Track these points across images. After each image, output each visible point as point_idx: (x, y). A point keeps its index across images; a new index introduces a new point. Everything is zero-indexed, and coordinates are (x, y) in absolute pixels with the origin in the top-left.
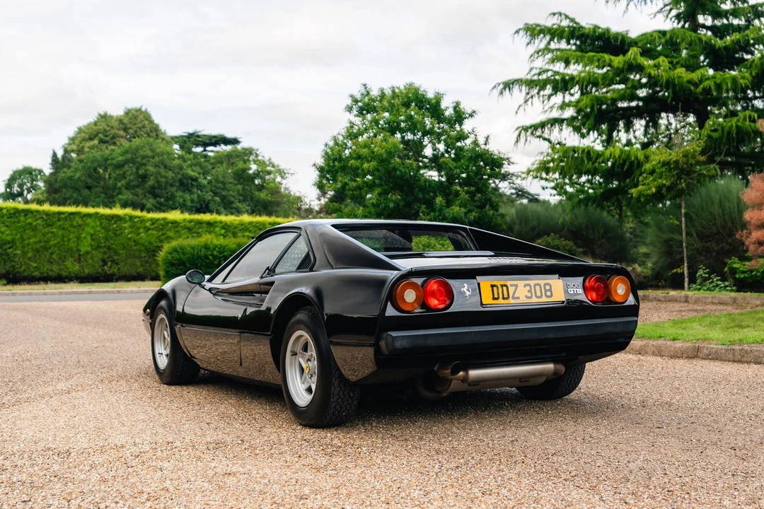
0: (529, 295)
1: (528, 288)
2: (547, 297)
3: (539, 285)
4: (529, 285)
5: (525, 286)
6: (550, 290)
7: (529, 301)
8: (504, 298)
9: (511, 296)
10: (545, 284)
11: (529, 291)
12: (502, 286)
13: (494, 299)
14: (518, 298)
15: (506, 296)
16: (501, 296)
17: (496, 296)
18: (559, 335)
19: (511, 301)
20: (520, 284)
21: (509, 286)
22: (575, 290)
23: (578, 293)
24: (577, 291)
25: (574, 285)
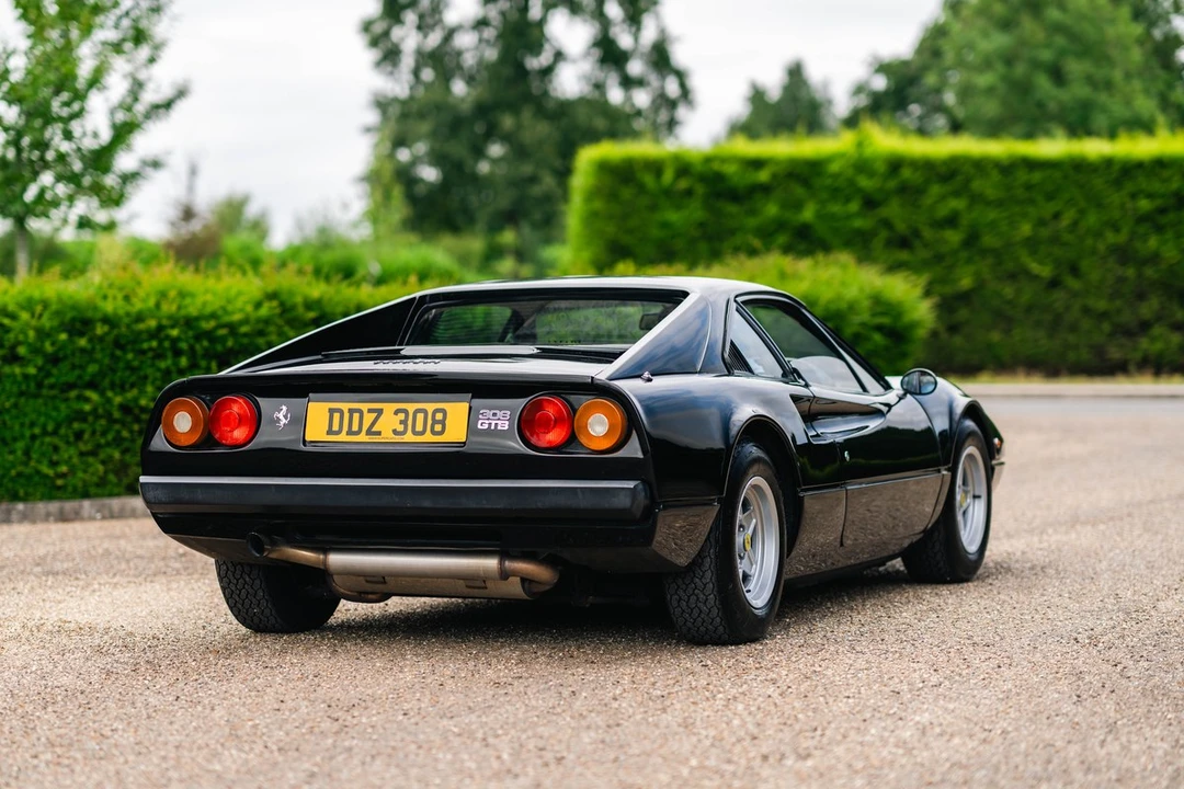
0: (401, 428)
1: (402, 416)
2: (434, 433)
3: (424, 411)
4: (405, 412)
5: (396, 413)
6: (443, 422)
7: (398, 439)
8: (350, 432)
9: (365, 427)
10: (436, 411)
11: (401, 422)
12: (351, 411)
13: (330, 432)
14: (379, 433)
15: (355, 428)
16: (345, 427)
17: (336, 427)
18: (443, 503)
19: (363, 437)
20: (389, 408)
21: (365, 411)
22: (493, 423)
23: (499, 428)
24: (496, 424)
25: (494, 414)
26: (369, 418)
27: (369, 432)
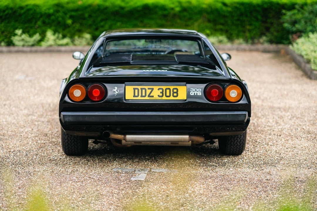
0: (161, 95)
1: (161, 91)
2: (174, 96)
3: (169, 89)
4: (163, 89)
5: (159, 89)
6: (177, 93)
7: (160, 98)
8: (142, 96)
9: (147, 94)
10: (174, 89)
11: (161, 93)
12: (142, 89)
13: (134, 96)
14: (153, 96)
15: (144, 94)
16: (140, 95)
17: (136, 94)
18: (179, 120)
19: (147, 98)
20: (156, 88)
21: (147, 89)
22: (196, 93)
23: (198, 95)
24: (197, 93)
25: (196, 90)
26: (148, 92)
27: (149, 96)
